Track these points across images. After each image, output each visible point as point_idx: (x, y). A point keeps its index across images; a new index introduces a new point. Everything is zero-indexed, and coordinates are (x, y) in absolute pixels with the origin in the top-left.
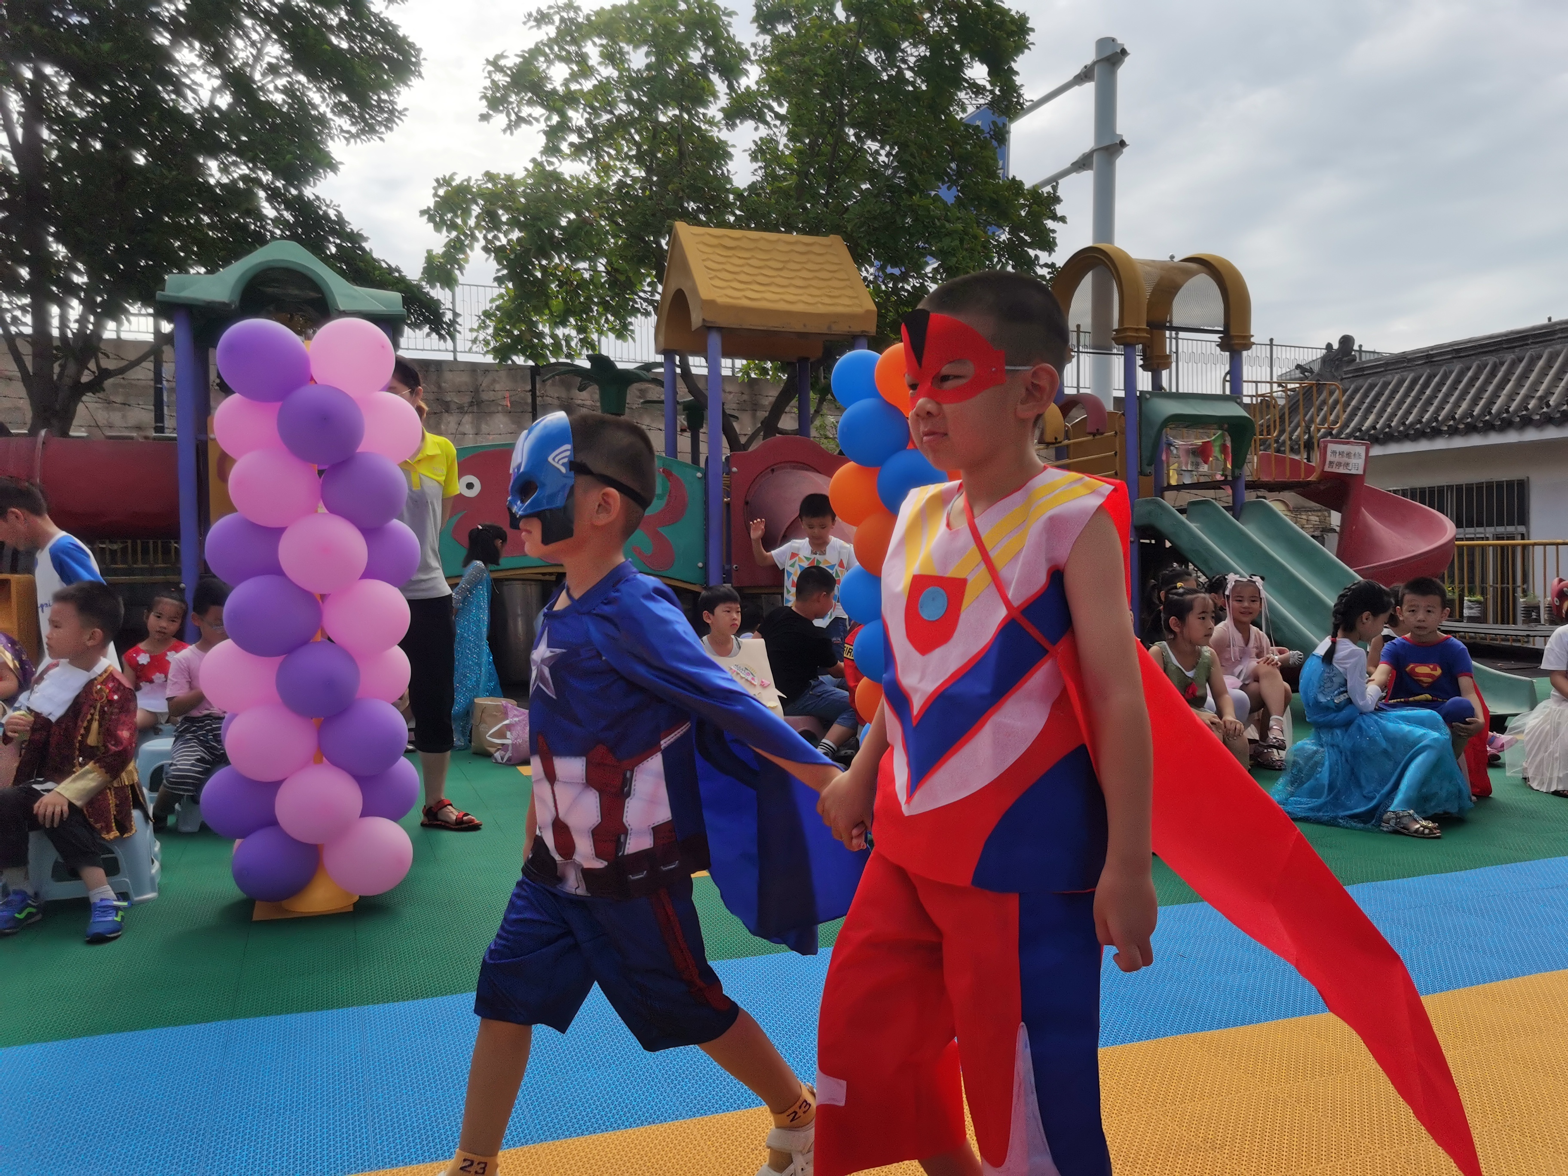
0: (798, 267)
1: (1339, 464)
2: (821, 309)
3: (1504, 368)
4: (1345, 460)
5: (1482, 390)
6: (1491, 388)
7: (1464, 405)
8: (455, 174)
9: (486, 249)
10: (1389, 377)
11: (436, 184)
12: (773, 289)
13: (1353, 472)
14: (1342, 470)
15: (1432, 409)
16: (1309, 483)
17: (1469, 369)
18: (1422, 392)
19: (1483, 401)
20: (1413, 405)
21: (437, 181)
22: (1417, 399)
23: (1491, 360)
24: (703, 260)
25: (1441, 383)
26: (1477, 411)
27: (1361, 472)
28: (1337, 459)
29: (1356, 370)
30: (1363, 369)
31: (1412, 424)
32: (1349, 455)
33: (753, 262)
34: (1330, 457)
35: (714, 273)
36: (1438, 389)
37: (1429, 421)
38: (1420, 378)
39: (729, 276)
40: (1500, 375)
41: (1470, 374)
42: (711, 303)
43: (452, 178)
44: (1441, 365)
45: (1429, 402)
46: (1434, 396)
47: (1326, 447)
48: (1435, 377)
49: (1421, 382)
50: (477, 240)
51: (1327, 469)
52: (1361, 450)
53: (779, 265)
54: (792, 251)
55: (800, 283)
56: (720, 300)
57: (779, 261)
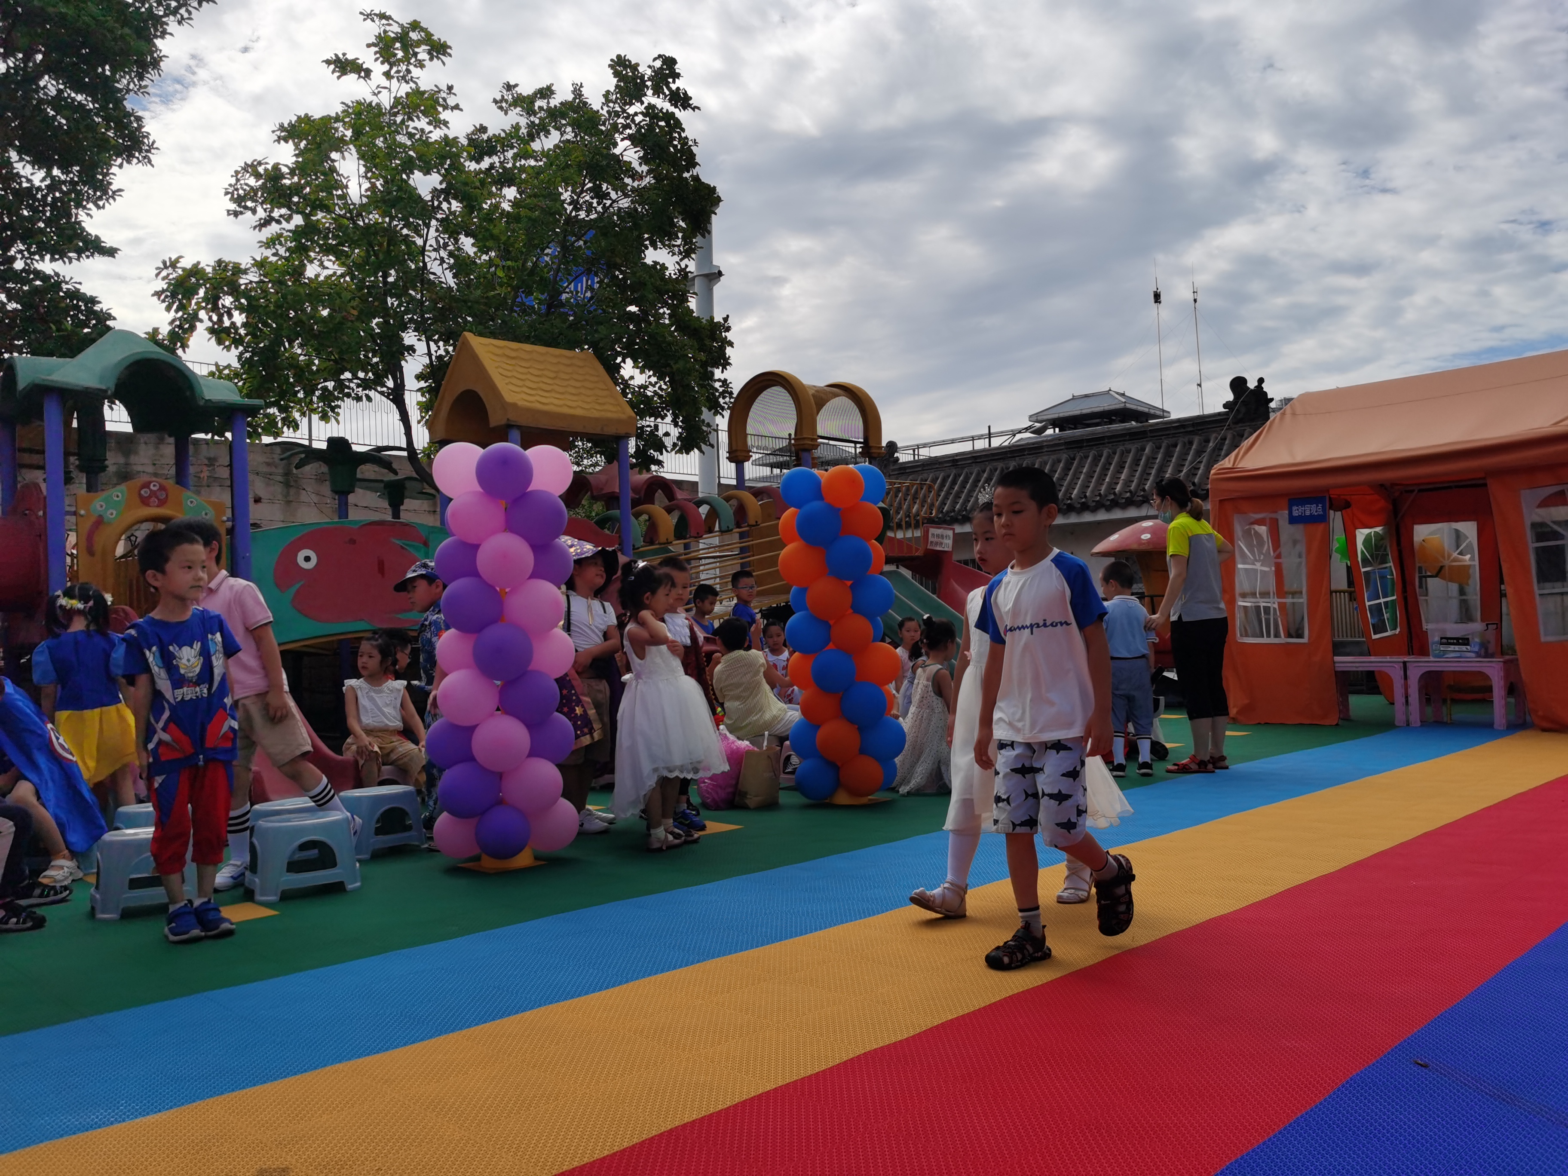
0: (567, 377)
1: (937, 543)
2: (595, 414)
4: (939, 540)
8: (181, 257)
9: (211, 331)
10: (925, 476)
11: (162, 266)
12: (553, 394)
13: (946, 549)
14: (938, 548)
15: (961, 501)
16: (918, 557)
17: (984, 471)
18: (951, 487)
20: (946, 498)
21: (164, 263)
22: (948, 493)
24: (497, 368)
25: (965, 482)
27: (950, 549)
28: (935, 540)
29: (900, 469)
30: (905, 468)
31: (947, 512)
32: (942, 536)
33: (531, 370)
34: (931, 539)
35: (507, 380)
36: (963, 486)
37: (960, 511)
38: (949, 476)
39: (520, 383)
42: (515, 405)
43: (177, 260)
44: (963, 468)
45: (958, 496)
46: (960, 492)
47: (928, 531)
48: (960, 476)
49: (950, 480)
50: (201, 321)
51: (930, 547)
52: (950, 533)
53: (552, 375)
54: (559, 363)
55: (573, 391)
56: (520, 403)
57: (552, 371)
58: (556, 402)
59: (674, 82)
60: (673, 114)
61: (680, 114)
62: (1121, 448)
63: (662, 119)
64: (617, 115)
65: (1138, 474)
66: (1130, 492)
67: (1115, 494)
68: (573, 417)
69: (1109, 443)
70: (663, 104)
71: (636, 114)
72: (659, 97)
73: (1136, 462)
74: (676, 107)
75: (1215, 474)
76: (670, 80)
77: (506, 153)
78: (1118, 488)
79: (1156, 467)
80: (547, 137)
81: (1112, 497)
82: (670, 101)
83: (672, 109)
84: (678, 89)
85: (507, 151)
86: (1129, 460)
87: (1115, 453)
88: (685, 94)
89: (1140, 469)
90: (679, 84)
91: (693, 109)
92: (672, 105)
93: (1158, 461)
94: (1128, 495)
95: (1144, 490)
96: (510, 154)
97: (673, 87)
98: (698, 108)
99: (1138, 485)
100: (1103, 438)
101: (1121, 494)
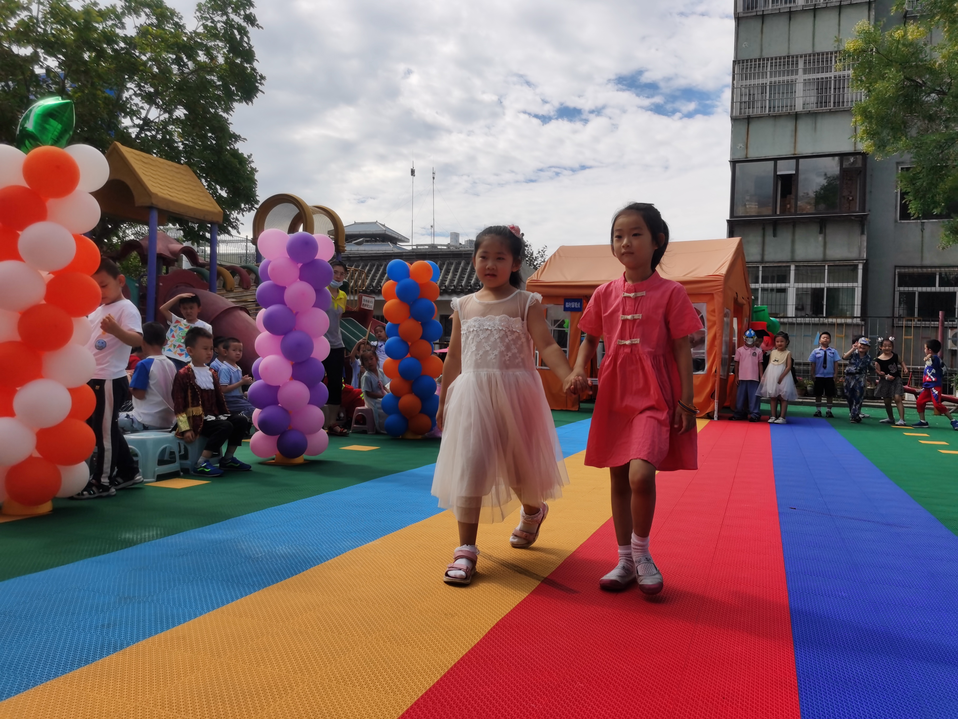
0: (179, 180)
1: (366, 305)
3: (382, 267)
4: (367, 303)
5: (374, 276)
6: (378, 275)
7: (368, 282)
13: (370, 309)
14: (366, 308)
19: (376, 281)
23: (377, 263)
24: (140, 169)
26: (374, 284)
27: (372, 309)
28: (365, 303)
32: (369, 301)
33: (158, 173)
34: (363, 302)
35: (148, 178)
39: (155, 181)
40: (381, 270)
41: (368, 268)
42: (157, 195)
47: (362, 297)
51: (362, 307)
52: (373, 300)
53: (171, 178)
54: (172, 170)
55: (185, 190)
56: (160, 194)
57: (171, 176)
58: (178, 196)
59: (249, 9)
60: (244, 28)
61: (249, 28)
62: (448, 261)
63: (235, 28)
64: (206, 19)
65: (457, 277)
66: (454, 286)
67: (445, 286)
68: (189, 207)
69: (441, 258)
70: (238, 19)
71: (219, 21)
72: (236, 15)
73: (456, 270)
74: (247, 24)
75: (529, 282)
76: (247, 7)
77: (107, 22)
78: (447, 283)
79: (467, 274)
80: (137, 18)
81: (444, 288)
82: (244, 19)
83: (244, 24)
84: (251, 13)
85: (107, 21)
86: (452, 268)
87: (444, 264)
88: (254, 17)
89: (458, 274)
90: (252, 10)
91: (258, 27)
92: (245, 21)
93: (468, 271)
94: (453, 288)
95: (462, 286)
96: (110, 23)
97: (248, 12)
98: (262, 28)
99: (458, 282)
100: (438, 254)
101: (448, 286)
